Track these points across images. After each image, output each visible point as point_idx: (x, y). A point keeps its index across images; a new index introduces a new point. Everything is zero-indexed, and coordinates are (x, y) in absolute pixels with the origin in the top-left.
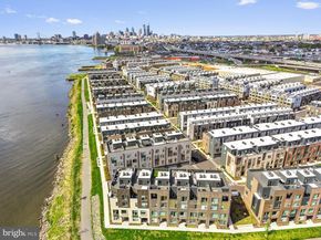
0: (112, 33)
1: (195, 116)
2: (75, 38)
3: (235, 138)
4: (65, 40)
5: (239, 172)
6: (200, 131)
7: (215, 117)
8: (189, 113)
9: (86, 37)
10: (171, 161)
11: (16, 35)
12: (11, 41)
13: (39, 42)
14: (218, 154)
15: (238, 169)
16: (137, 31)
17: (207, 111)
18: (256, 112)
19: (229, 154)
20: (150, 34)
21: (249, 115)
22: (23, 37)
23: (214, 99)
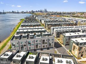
1: (57, 28)
2: (27, 12)
3: (76, 37)
4: (24, 12)
5: (80, 55)
6: (59, 34)
7: (65, 29)
8: (55, 27)
9: (30, 12)
10: (44, 46)
13: (18, 13)
14: (68, 44)
15: (79, 53)
17: (62, 27)
18: (83, 28)
19: (74, 44)
20: (46, 11)
21: (80, 29)
23: (65, 24)
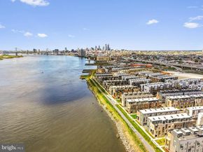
0: (87, 49)
2: (67, 51)
4: (61, 52)
9: (73, 51)
11: (34, 50)
12: (31, 53)
13: (47, 53)
16: (101, 48)
20: (109, 49)
22: (38, 51)
